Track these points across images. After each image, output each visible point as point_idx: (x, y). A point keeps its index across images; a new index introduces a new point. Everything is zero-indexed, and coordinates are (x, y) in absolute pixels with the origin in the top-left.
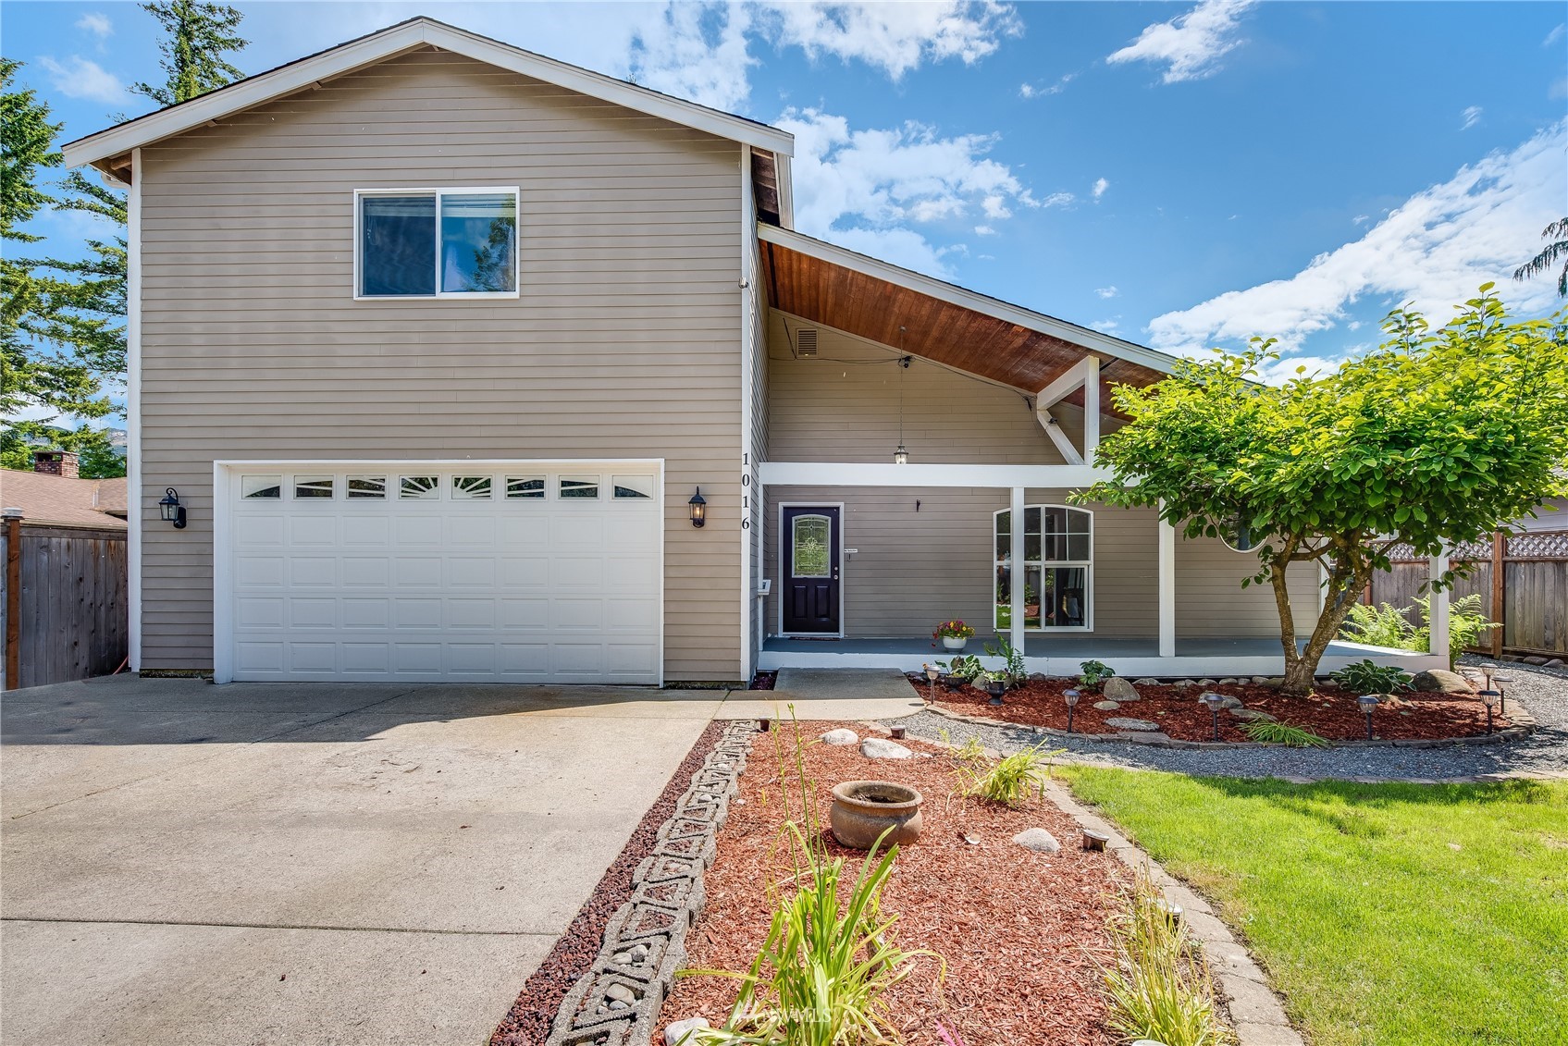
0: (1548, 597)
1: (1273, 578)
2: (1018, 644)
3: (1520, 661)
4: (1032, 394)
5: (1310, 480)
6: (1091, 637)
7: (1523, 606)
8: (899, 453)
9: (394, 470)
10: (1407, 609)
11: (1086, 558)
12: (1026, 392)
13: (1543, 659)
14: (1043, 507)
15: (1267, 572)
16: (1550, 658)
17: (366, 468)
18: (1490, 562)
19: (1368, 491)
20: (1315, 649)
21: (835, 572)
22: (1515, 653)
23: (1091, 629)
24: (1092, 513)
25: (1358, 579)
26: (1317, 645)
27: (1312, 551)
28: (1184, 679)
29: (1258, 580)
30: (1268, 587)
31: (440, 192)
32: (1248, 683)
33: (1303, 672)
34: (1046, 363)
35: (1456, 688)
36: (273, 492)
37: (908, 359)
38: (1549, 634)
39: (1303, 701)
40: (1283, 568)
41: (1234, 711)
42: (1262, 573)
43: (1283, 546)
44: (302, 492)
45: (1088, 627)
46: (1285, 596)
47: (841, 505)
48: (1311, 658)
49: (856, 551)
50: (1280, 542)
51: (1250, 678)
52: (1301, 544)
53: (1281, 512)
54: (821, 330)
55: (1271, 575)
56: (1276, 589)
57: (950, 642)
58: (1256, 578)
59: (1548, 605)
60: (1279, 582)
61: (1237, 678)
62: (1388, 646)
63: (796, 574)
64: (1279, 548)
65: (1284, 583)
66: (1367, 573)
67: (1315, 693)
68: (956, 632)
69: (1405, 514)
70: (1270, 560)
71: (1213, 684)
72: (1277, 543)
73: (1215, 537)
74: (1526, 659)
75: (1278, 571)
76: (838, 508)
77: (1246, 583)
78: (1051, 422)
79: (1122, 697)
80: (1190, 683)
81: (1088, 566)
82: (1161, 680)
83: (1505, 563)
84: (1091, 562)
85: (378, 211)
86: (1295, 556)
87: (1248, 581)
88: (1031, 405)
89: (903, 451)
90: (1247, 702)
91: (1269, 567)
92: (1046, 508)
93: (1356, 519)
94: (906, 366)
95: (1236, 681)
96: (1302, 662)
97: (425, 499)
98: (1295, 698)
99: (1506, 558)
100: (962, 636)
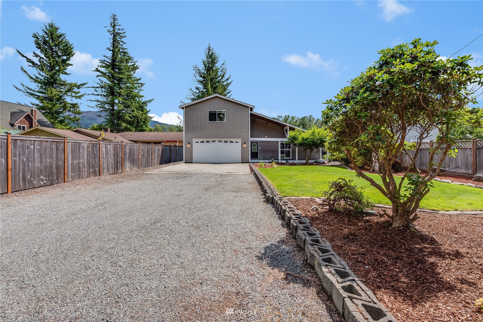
2: (280, 158)
9: (211, 140)
17: (208, 140)
21: (258, 151)
23: (291, 158)
31: (217, 110)
36: (198, 142)
37: (267, 123)
44: (201, 142)
47: (258, 142)
49: (261, 148)
57: (272, 159)
63: (252, 151)
68: (272, 158)
78: (285, 132)
84: (291, 149)
85: (210, 112)
97: (214, 143)
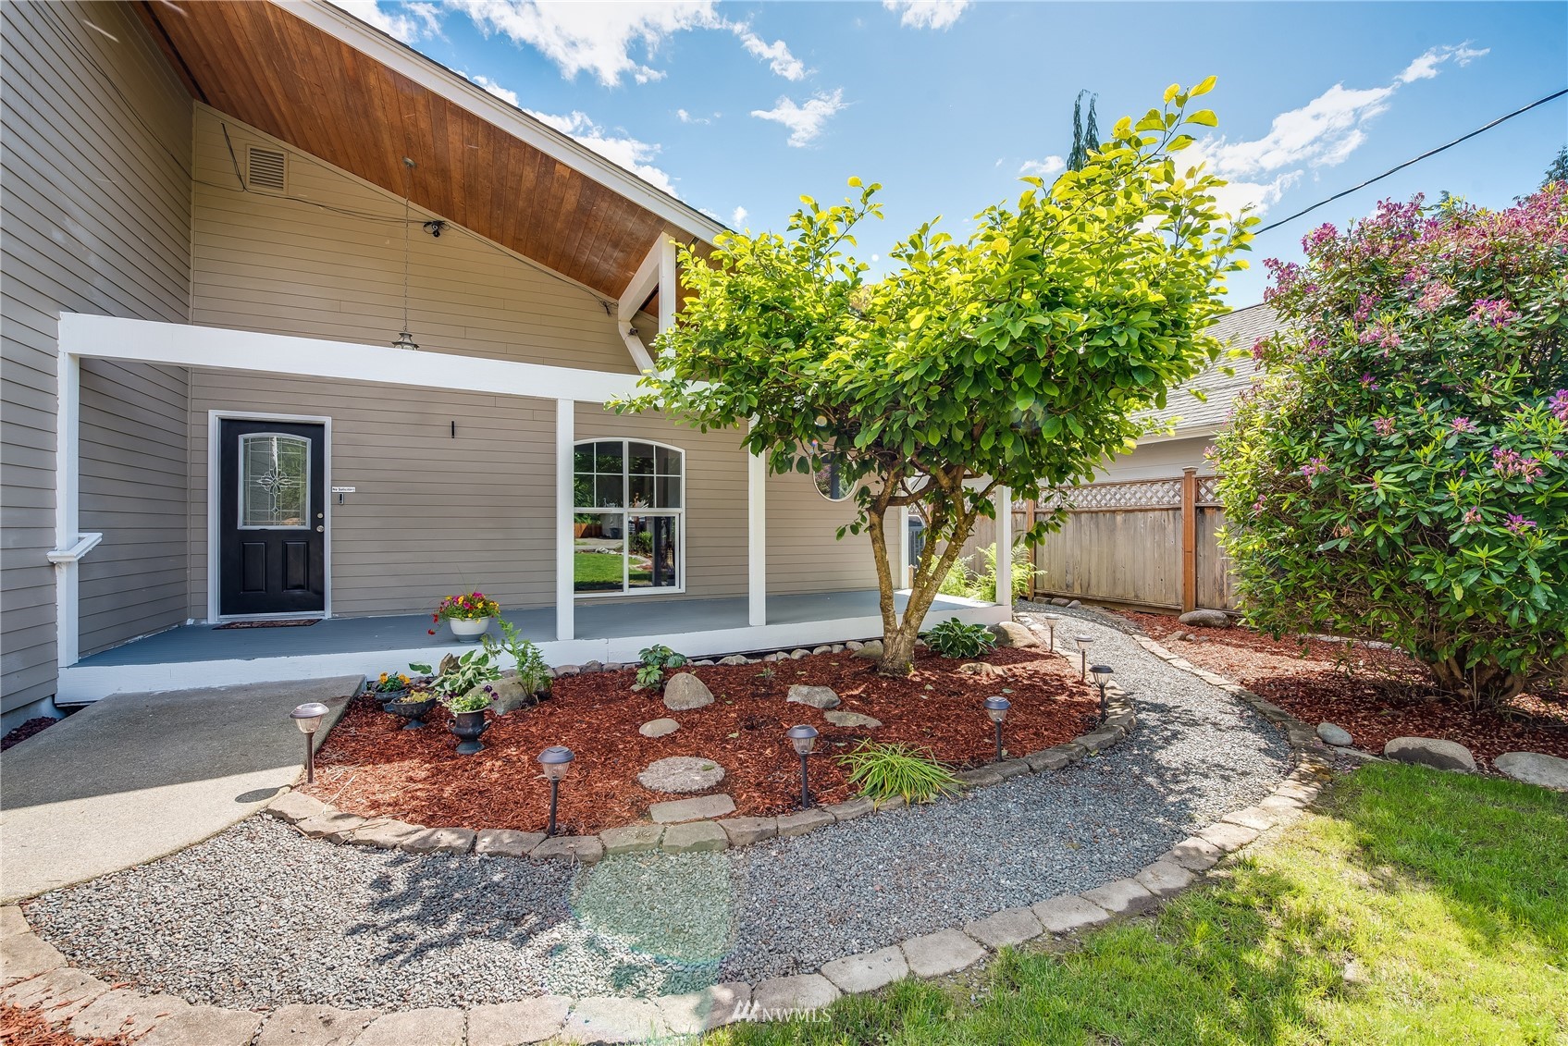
0: (1069, 544)
1: (871, 527)
2: (563, 621)
3: (1049, 602)
4: (612, 300)
5: (941, 361)
6: (684, 598)
7: (1050, 552)
8: (400, 343)
10: (970, 558)
11: (677, 505)
12: (604, 297)
13: (1066, 601)
14: (626, 441)
15: (864, 519)
16: (1071, 599)
18: (1024, 513)
19: (1015, 386)
20: (916, 615)
21: (317, 521)
22: (1045, 595)
23: (683, 590)
24: (683, 452)
25: (961, 528)
26: (918, 610)
27: (910, 494)
28: (776, 652)
29: (855, 529)
30: (865, 537)
32: (842, 651)
33: (902, 645)
34: (615, 245)
35: (1026, 642)
37: (439, 224)
38: (1069, 578)
39: (904, 682)
40: (881, 514)
41: (831, 717)
42: (859, 521)
43: (881, 488)
45: (679, 588)
46: (883, 549)
47: (327, 421)
48: (911, 627)
49: (353, 489)
50: (877, 482)
51: (844, 644)
52: (900, 485)
53: (895, 421)
54: (292, 156)
55: (868, 524)
56: (874, 541)
57: (461, 626)
58: (852, 527)
59: (1069, 551)
60: (877, 532)
61: (830, 645)
62: (956, 595)
63: (245, 524)
64: (876, 490)
65: (882, 534)
66: (969, 519)
67: (916, 669)
68: (467, 611)
69: (1056, 426)
70: (867, 506)
71: (807, 655)
72: (874, 482)
73: (807, 472)
74: (1054, 600)
75: (876, 519)
76: (322, 426)
77: (841, 533)
78: (632, 333)
79: (688, 703)
80: (782, 655)
81: (679, 513)
82: (750, 655)
83: (1036, 513)
84: (682, 510)
86: (894, 501)
87: (844, 530)
88: (609, 309)
89: (407, 340)
90: (843, 691)
91: (866, 514)
92: (630, 443)
93: (989, 435)
94: (437, 234)
95: (829, 648)
96: (901, 631)
98: (894, 678)
99: (1037, 510)
100: (476, 616)
